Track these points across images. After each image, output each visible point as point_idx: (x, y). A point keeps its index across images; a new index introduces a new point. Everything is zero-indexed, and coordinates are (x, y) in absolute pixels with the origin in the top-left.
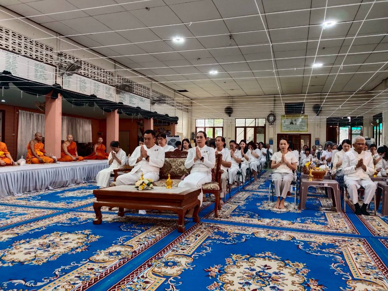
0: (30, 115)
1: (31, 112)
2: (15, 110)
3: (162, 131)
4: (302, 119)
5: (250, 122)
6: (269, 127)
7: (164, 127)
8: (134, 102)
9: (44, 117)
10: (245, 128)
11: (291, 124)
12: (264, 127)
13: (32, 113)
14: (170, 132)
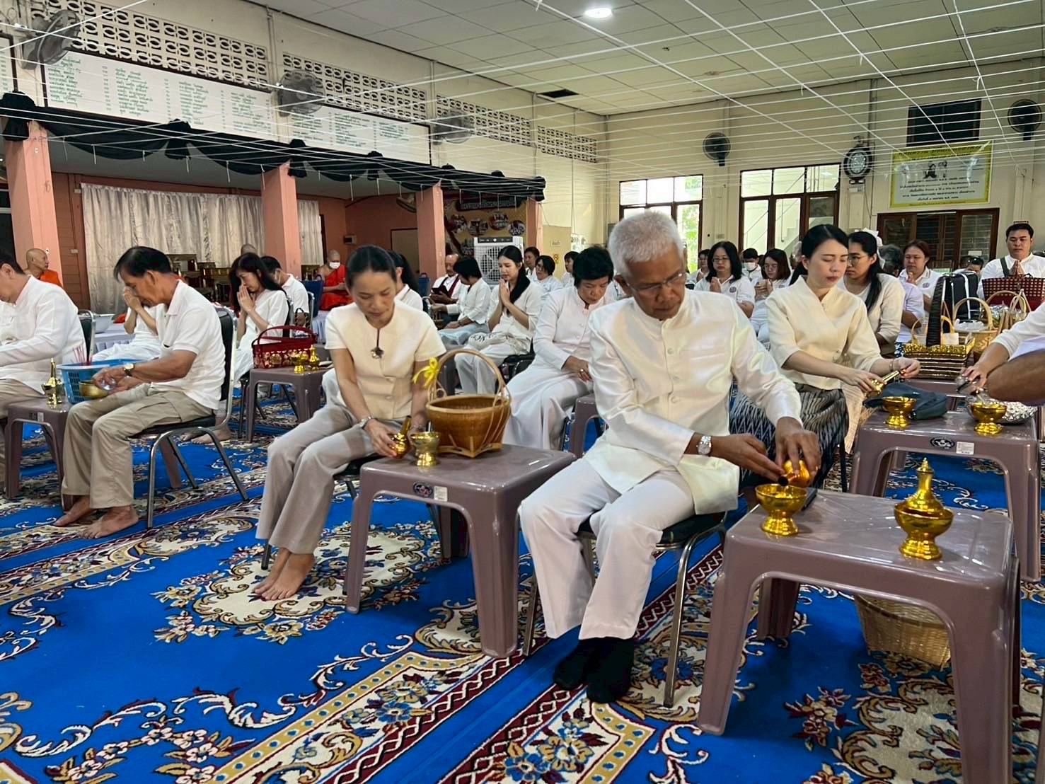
0: (119, 195)
1: (122, 186)
2: (72, 185)
3: (501, 225)
4: (976, 157)
5: (790, 180)
6: (849, 195)
7: (507, 211)
8: (358, 139)
9: (162, 199)
10: (772, 199)
11: (927, 176)
12: (834, 195)
13: (125, 190)
14: (522, 225)
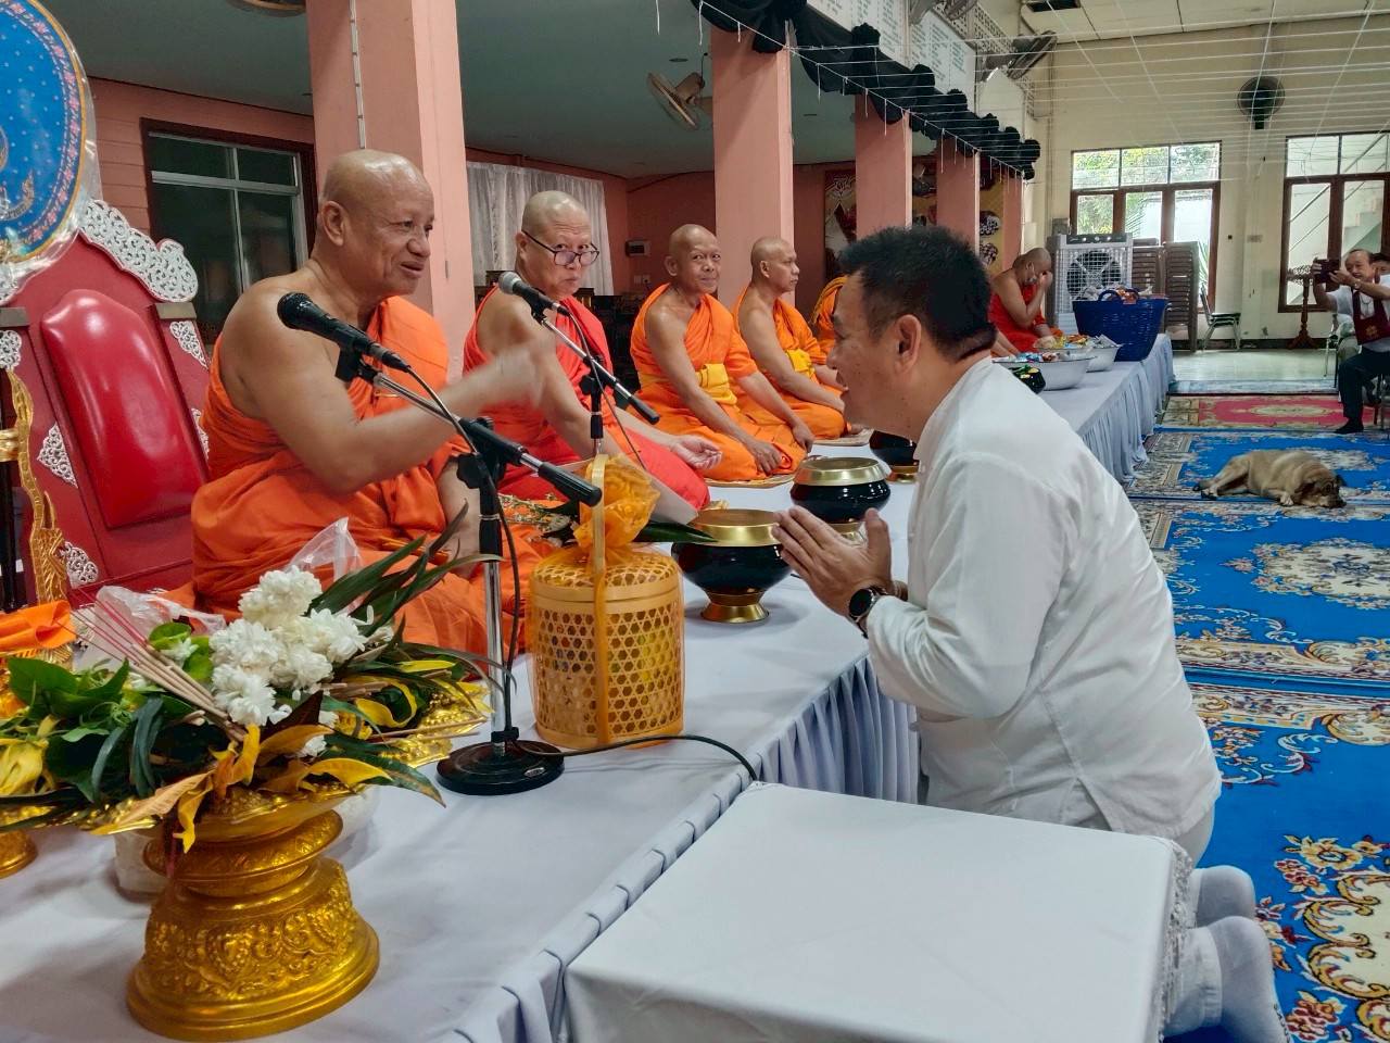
10: (1337, 182)
14: (995, 219)
